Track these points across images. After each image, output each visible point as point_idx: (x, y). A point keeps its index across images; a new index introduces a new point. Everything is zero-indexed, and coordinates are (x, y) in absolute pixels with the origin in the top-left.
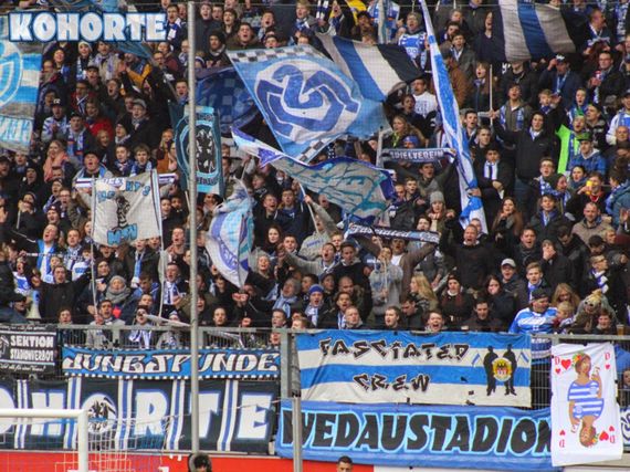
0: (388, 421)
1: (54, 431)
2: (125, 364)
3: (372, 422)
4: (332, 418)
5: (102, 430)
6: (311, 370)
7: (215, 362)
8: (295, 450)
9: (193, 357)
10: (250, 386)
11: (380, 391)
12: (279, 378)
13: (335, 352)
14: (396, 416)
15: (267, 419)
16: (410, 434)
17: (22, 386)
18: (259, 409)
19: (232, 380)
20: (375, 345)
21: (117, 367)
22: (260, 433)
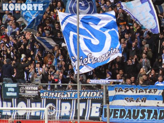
0: (134, 111)
1: (38, 114)
2: (58, 95)
3: (130, 111)
4: (118, 110)
5: (52, 114)
6: (112, 96)
7: (84, 94)
8: (107, 119)
9: (78, 93)
10: (94, 101)
11: (132, 102)
12: (103, 99)
13: (119, 91)
14: (137, 110)
15: (99, 110)
16: (140, 115)
17: (29, 101)
18: (97, 108)
19: (89, 99)
20: (130, 89)
21: (56, 96)
22: (97, 115)
